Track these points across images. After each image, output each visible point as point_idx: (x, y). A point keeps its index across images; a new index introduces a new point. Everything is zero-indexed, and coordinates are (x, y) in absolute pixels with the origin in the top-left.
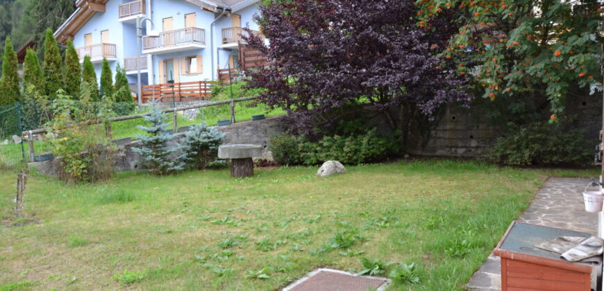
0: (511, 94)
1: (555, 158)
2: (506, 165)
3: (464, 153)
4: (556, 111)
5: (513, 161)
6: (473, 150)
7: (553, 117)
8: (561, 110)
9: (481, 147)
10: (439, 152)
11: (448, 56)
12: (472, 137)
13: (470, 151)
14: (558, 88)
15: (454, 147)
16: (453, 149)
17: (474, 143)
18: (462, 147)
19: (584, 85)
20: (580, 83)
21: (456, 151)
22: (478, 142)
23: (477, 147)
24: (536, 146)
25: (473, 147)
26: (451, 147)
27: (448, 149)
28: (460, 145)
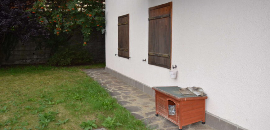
0: (68, 33)
1: (80, 61)
2: (59, 66)
3: (30, 62)
4: (86, 40)
5: (63, 64)
6: (35, 60)
7: (85, 43)
8: (88, 40)
9: (39, 59)
10: (17, 62)
11: (34, 12)
12: (34, 54)
13: (33, 61)
14: (89, 31)
15: (25, 59)
16: (24, 61)
17: (35, 57)
18: (29, 59)
19: (99, 29)
20: (97, 29)
21: (26, 61)
22: (37, 56)
23: (37, 59)
24: (73, 56)
25: (34, 59)
26: (23, 60)
27: (21, 61)
28: (28, 58)
